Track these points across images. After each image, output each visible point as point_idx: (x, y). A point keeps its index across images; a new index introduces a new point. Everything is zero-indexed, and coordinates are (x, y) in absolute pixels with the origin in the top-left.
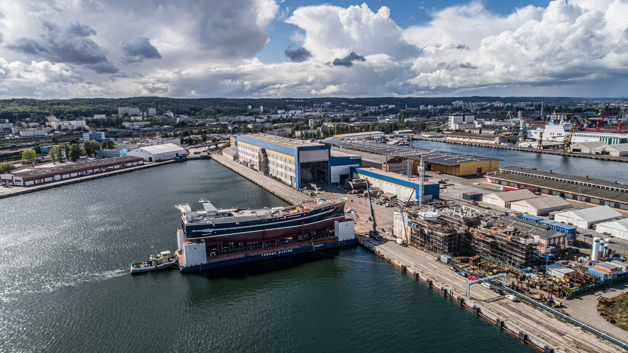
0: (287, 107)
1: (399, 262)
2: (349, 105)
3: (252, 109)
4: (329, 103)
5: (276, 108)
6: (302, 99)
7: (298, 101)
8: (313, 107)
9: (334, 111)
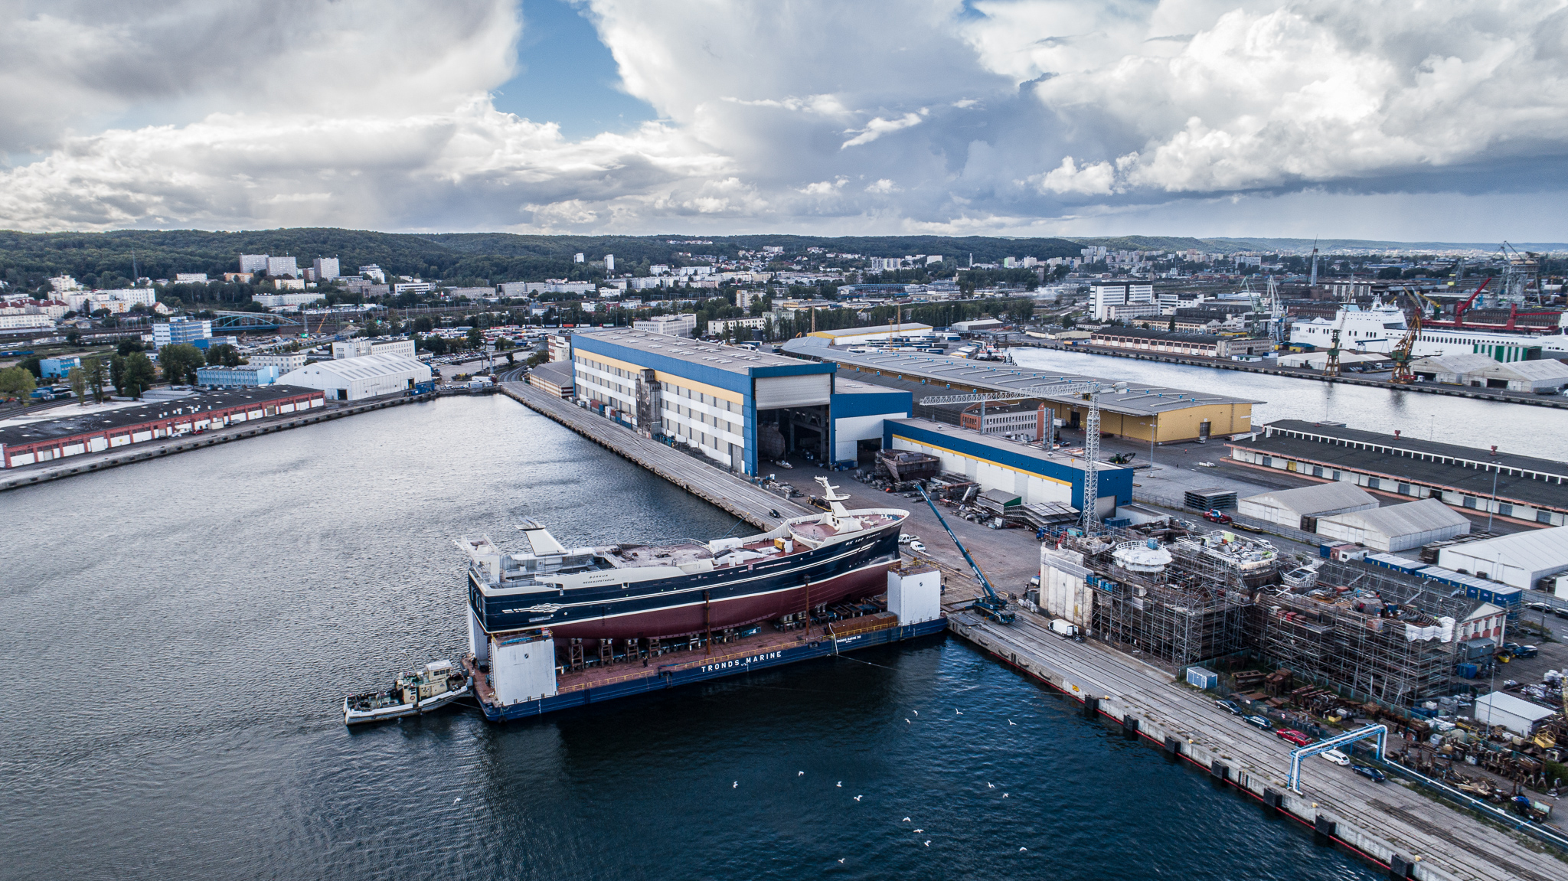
0: (673, 257)
1: (1076, 688)
2: (828, 255)
3: (585, 264)
4: (776, 249)
5: (646, 261)
6: (708, 239)
7: (699, 242)
8: (738, 259)
9: (793, 270)
